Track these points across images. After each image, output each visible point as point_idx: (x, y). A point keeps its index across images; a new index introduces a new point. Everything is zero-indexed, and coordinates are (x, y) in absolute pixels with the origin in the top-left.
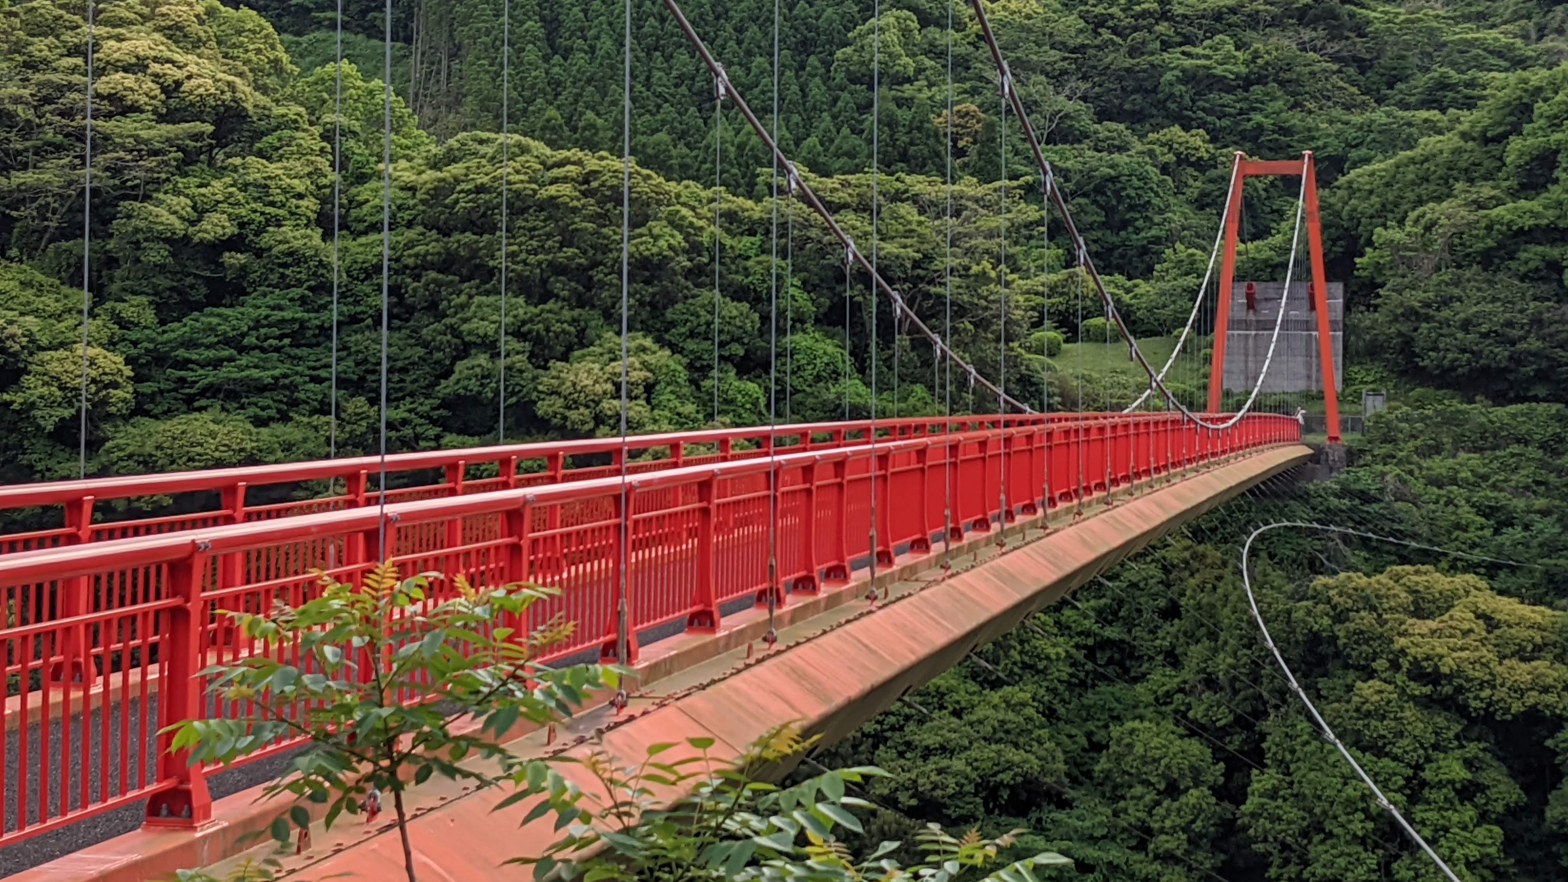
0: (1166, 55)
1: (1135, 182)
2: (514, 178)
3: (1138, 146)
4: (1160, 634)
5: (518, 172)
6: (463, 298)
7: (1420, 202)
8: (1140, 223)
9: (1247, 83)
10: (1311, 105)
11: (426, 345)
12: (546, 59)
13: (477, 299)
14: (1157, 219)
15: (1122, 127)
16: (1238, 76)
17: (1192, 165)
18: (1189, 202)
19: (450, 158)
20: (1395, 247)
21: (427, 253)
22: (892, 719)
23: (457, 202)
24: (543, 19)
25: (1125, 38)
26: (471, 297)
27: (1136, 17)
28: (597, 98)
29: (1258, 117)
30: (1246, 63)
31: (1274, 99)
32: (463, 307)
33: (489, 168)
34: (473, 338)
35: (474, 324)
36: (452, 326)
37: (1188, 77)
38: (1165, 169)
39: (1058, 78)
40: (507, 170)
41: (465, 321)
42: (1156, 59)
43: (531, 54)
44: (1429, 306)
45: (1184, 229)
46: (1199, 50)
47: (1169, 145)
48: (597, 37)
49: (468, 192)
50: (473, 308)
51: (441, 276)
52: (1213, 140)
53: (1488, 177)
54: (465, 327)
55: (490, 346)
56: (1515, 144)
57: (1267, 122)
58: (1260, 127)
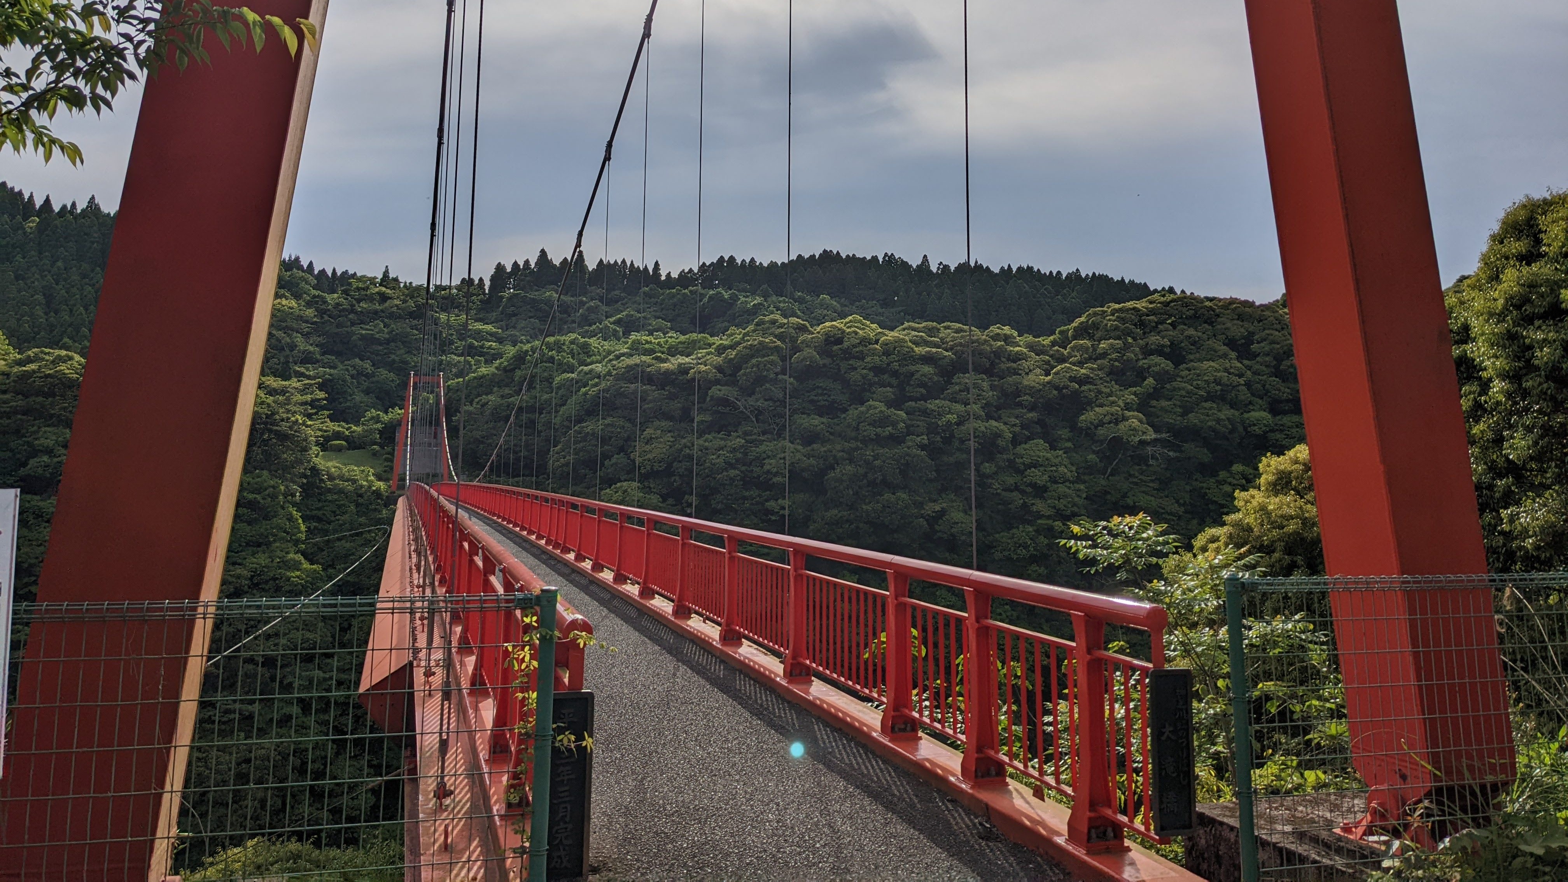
0: (353, 328)
1: (340, 382)
2: (67, 371)
3: (341, 366)
4: (373, 578)
5: (68, 369)
6: (35, 428)
7: (479, 395)
8: (341, 400)
9: (388, 342)
10: (415, 352)
11: (12, 450)
12: (46, 314)
13: (43, 429)
14: (349, 398)
15: (334, 358)
16: (385, 339)
17: (363, 375)
18: (363, 391)
19: (29, 361)
20: (470, 413)
21: (17, 406)
22: (252, 623)
23: (34, 381)
24: (44, 295)
25: (335, 319)
26: (39, 428)
27: (340, 311)
28: (74, 333)
29: (393, 356)
30: (388, 333)
31: (400, 349)
32: (37, 432)
33: (51, 366)
34: (41, 448)
35: (42, 441)
36: (28, 442)
37: (363, 338)
38: (352, 377)
39: (306, 336)
40: (63, 367)
41: (36, 439)
42: (349, 329)
43: (39, 311)
44: (483, 438)
45: (361, 402)
46: (368, 327)
47: (354, 366)
48: (75, 305)
49: (41, 377)
50: (41, 433)
51: (24, 417)
52: (373, 365)
53: (507, 385)
54: (36, 442)
55: (49, 452)
56: (518, 373)
57: (397, 359)
58: (394, 360)
